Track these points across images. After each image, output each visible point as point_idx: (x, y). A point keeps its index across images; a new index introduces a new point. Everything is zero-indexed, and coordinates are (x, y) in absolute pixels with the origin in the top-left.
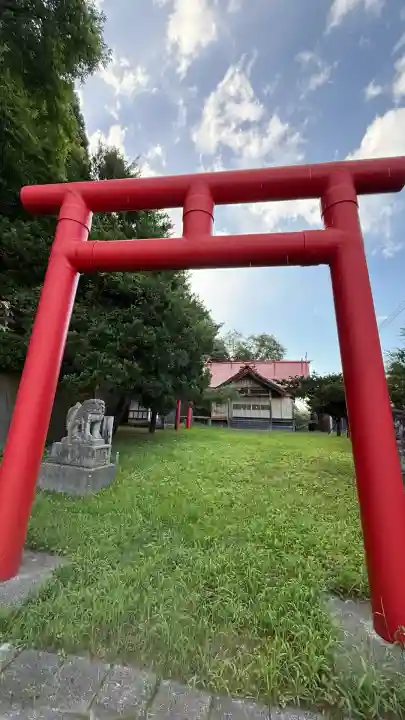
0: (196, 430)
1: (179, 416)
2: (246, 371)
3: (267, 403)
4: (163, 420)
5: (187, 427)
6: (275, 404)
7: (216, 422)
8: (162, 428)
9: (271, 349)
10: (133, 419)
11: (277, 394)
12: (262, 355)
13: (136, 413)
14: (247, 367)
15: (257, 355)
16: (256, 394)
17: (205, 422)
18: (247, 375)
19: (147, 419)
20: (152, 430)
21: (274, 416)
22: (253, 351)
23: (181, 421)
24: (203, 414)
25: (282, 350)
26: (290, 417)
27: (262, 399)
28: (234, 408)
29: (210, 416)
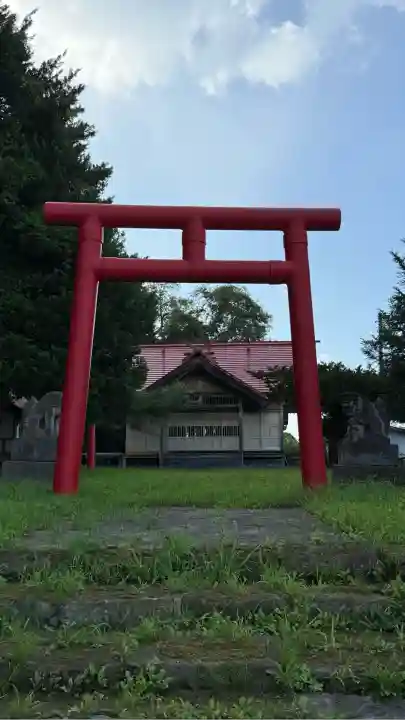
2: (197, 361)
3: (235, 424)
6: (249, 424)
11: (253, 404)
12: (222, 328)
14: (198, 354)
15: (213, 327)
16: (212, 405)
17: (115, 462)
18: (198, 369)
21: (246, 449)
22: (206, 319)
25: (264, 318)
26: (277, 448)
27: (225, 414)
28: (171, 435)
29: (123, 451)
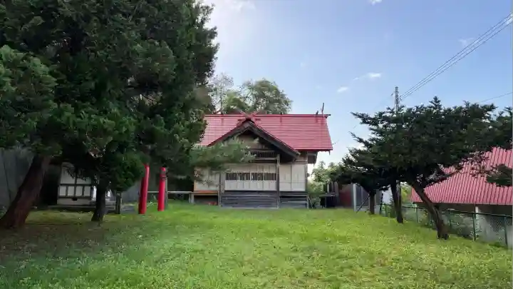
0: (173, 211)
1: (147, 192)
2: (247, 125)
3: (272, 171)
4: (118, 199)
5: (160, 208)
6: (284, 171)
7: (203, 198)
8: (117, 212)
9: (271, 102)
10: (66, 197)
11: (288, 158)
12: (259, 108)
13: (71, 189)
14: (248, 120)
15: (255, 107)
16: (260, 158)
17: (186, 197)
18: (247, 131)
19: (90, 198)
20: (97, 218)
21: (281, 189)
22: (250, 103)
23: (150, 199)
24: (183, 188)
25: (286, 103)
26: (303, 189)
27: (266, 165)
28: (227, 179)
29: (193, 190)
